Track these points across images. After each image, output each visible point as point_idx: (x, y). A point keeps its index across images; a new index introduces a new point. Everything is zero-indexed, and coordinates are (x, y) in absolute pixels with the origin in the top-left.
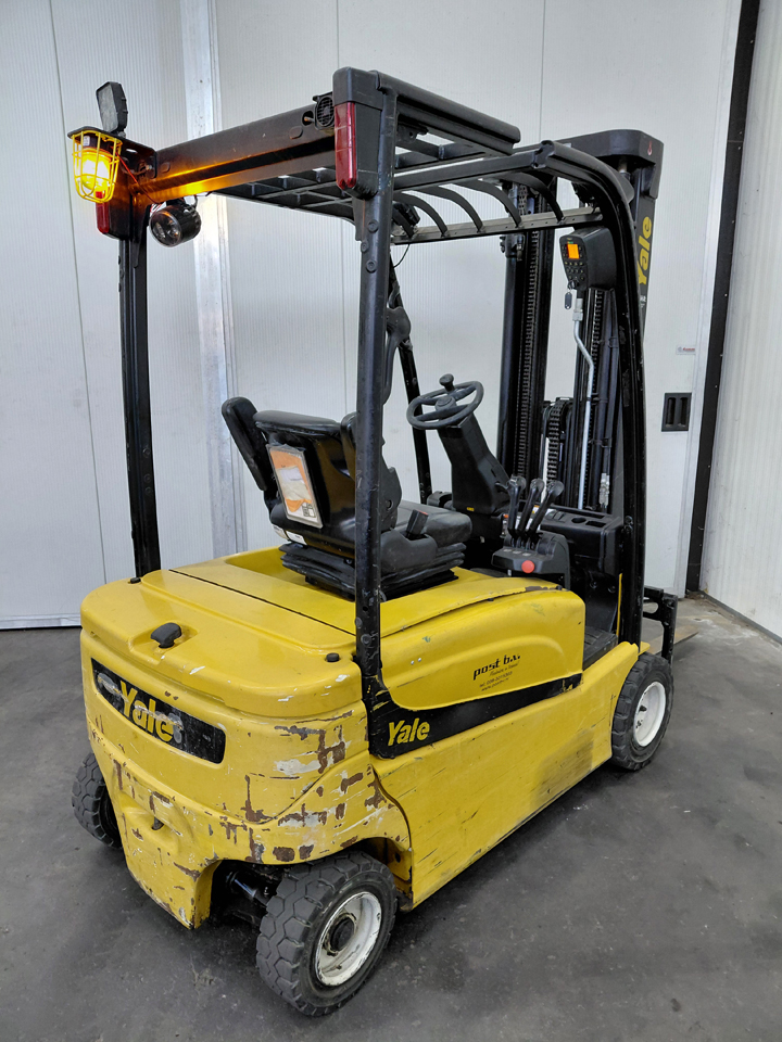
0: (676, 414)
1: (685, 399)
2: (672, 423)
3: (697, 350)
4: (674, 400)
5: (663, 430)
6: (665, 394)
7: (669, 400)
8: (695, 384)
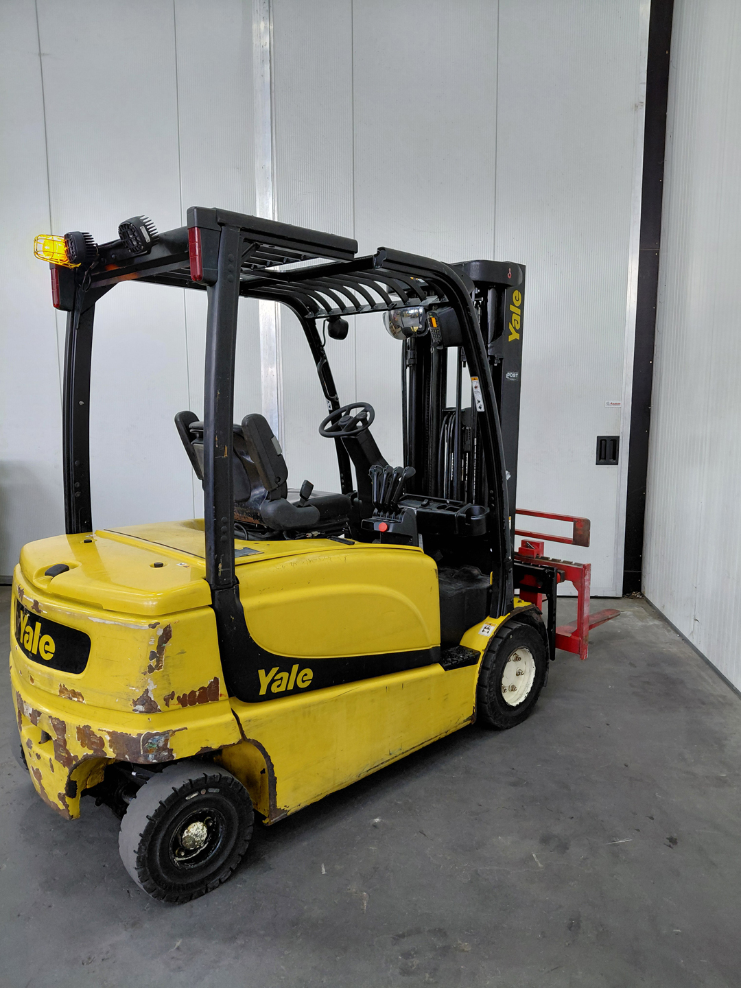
0: (606, 450)
1: (615, 441)
2: (605, 459)
3: (622, 403)
4: (606, 440)
5: (597, 464)
6: (598, 437)
7: (601, 441)
8: (623, 430)
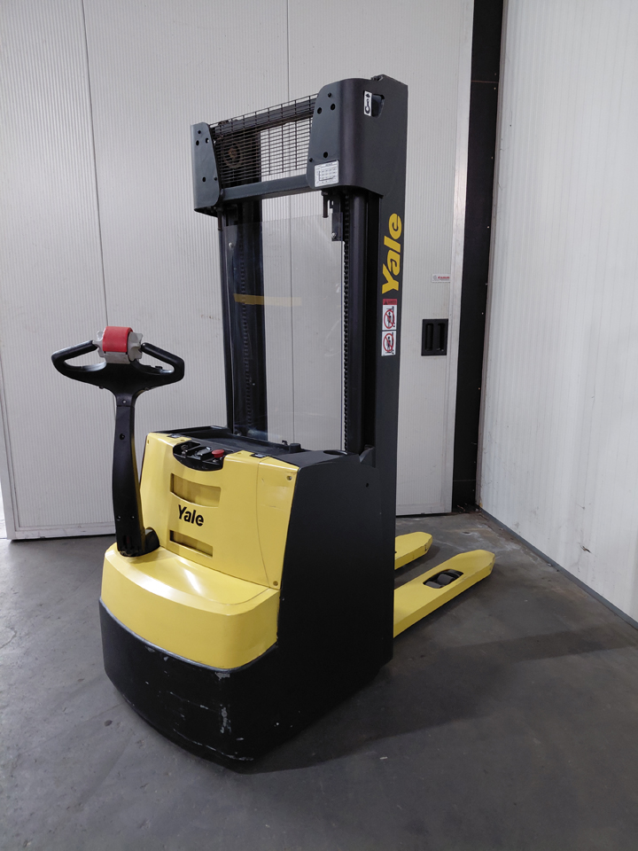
0: (434, 337)
1: (442, 325)
2: (431, 348)
3: (451, 278)
4: (432, 325)
5: (423, 355)
6: (424, 320)
7: (427, 325)
8: (451, 310)
